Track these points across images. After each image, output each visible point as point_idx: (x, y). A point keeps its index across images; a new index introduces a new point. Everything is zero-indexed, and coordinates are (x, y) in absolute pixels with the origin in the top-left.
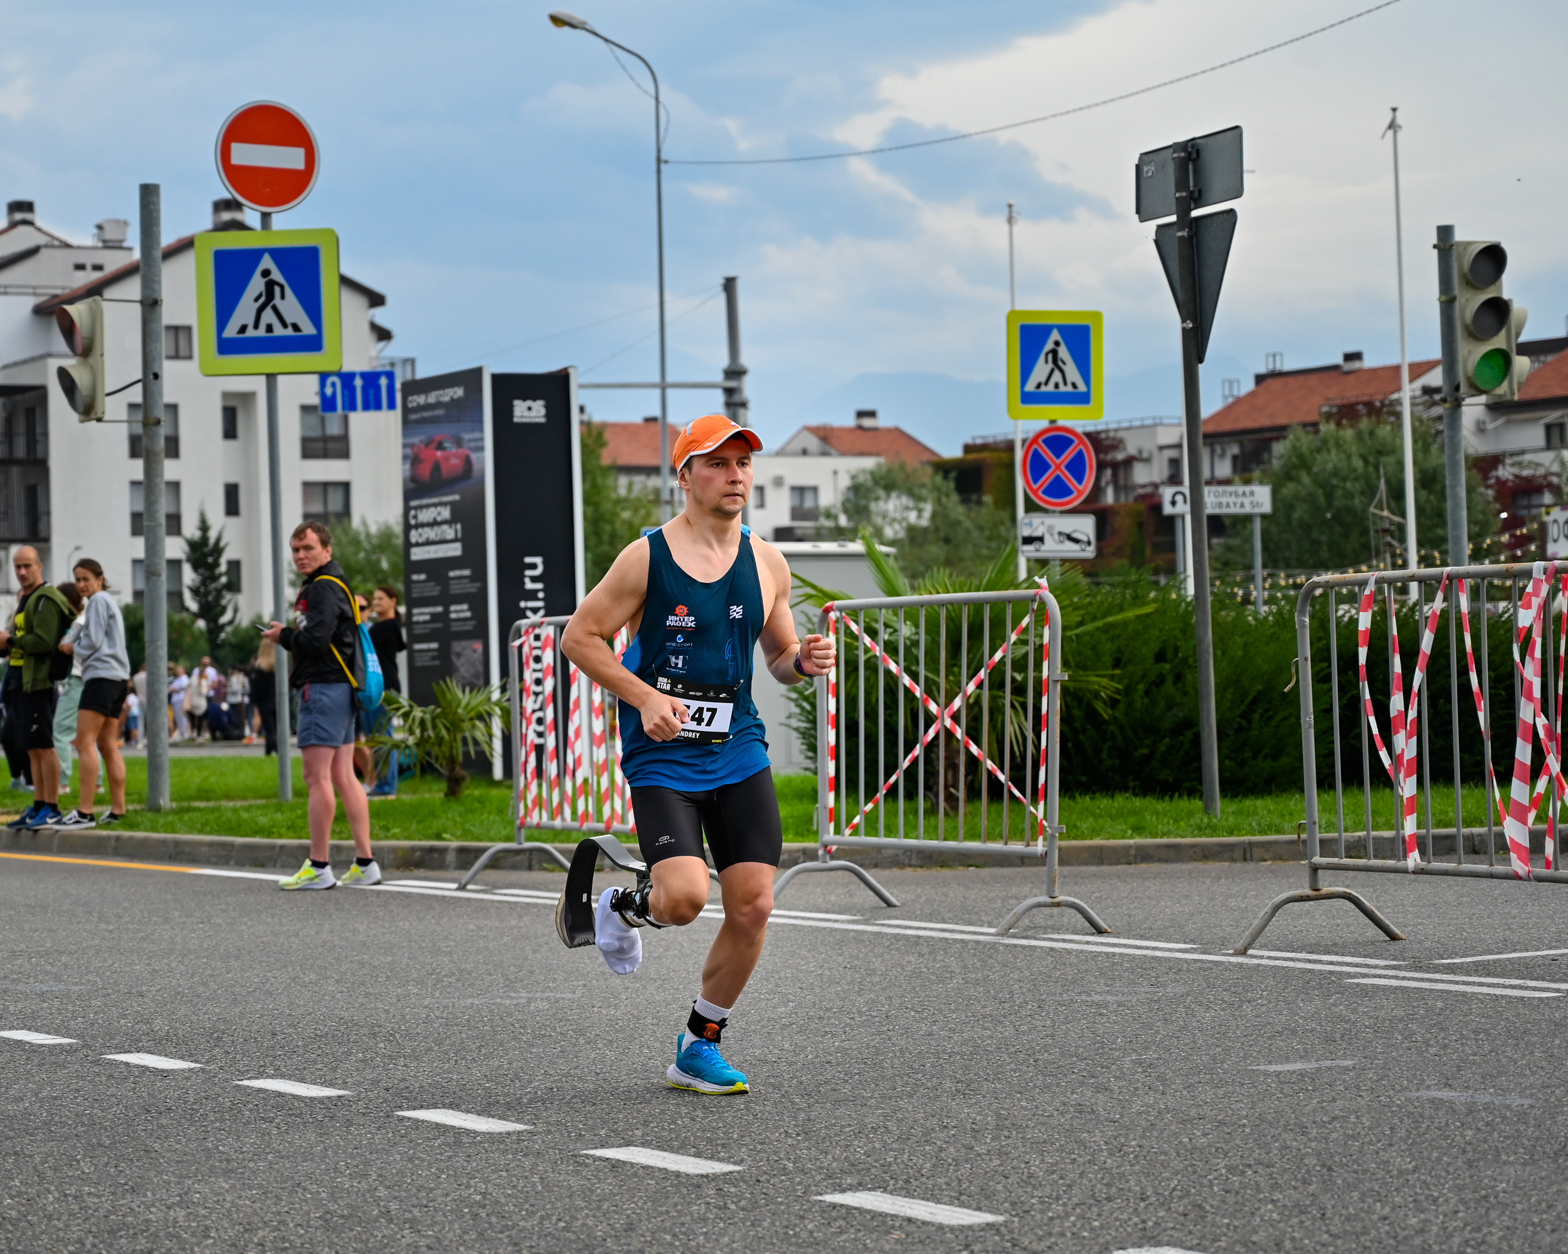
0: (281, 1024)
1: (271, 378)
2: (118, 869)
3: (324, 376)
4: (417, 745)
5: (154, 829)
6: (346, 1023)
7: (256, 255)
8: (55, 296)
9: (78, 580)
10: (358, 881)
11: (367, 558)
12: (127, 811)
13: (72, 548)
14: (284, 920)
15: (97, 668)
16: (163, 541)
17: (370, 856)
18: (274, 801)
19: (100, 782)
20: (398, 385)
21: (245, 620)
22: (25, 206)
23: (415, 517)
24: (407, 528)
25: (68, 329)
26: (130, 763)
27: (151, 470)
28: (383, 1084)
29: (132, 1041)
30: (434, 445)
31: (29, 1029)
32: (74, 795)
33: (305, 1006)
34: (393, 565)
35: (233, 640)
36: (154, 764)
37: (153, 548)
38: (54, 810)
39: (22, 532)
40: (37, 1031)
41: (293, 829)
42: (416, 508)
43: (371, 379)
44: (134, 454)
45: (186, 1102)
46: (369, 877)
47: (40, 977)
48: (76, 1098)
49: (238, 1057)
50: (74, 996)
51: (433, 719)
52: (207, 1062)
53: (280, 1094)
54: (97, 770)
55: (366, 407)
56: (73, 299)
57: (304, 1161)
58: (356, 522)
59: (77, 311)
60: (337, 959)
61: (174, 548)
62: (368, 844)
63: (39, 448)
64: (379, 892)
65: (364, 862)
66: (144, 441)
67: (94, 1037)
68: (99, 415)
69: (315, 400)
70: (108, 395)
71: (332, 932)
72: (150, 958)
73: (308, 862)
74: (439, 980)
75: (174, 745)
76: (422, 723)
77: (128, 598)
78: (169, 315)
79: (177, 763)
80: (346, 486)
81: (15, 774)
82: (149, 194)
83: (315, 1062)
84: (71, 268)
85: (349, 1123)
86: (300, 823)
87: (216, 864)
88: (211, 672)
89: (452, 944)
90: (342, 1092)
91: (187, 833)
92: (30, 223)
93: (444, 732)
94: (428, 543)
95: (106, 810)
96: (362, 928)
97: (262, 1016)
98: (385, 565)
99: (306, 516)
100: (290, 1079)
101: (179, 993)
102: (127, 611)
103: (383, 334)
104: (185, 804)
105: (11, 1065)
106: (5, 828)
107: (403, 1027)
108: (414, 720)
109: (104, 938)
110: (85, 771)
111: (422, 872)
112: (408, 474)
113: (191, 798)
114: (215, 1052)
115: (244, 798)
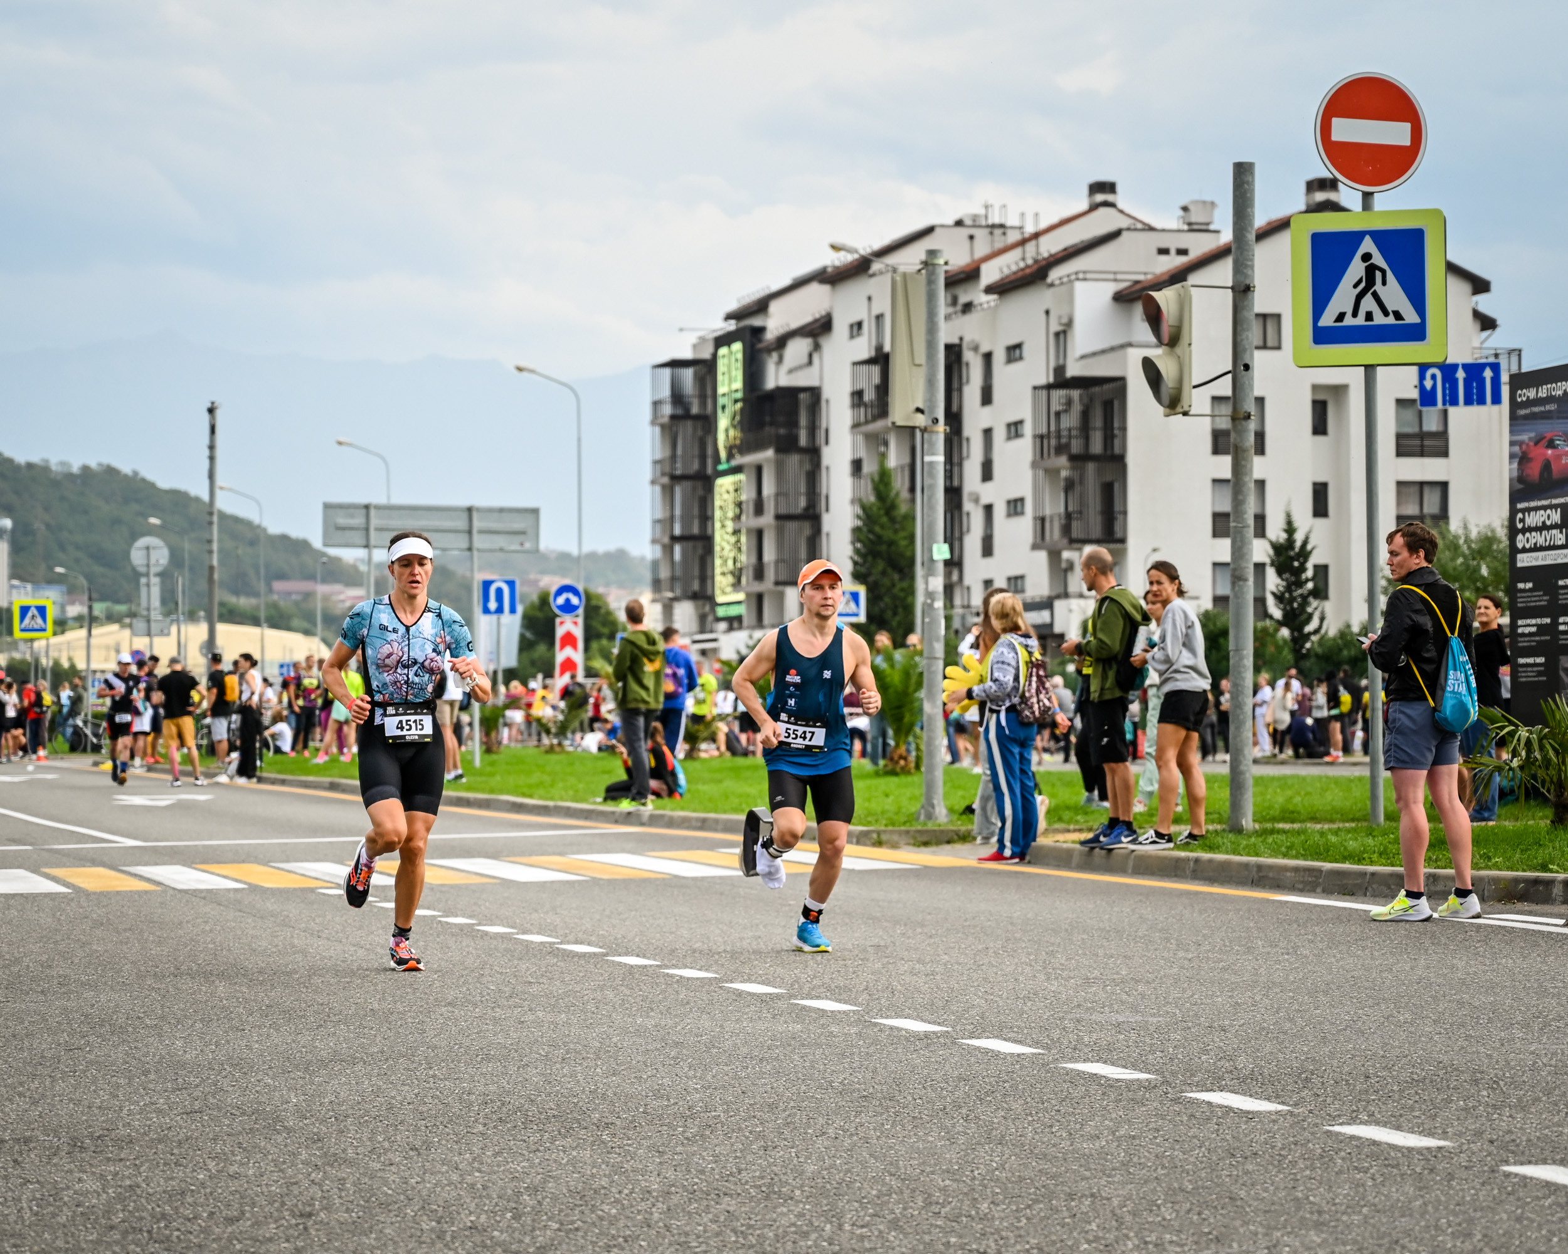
0: (1374, 1066)
1: (1370, 369)
2: (1197, 893)
3: (1423, 368)
4: (1521, 768)
5: (1235, 852)
6: (1445, 1068)
7: (1357, 237)
8: (1137, 282)
9: (1151, 583)
10: (1455, 913)
11: (1465, 564)
12: (1207, 831)
13: (1149, 550)
14: (1376, 954)
15: (1177, 680)
16: (1251, 543)
17: (1470, 888)
18: (1365, 824)
19: (1179, 801)
20: (1505, 378)
21: (1332, 629)
22: (1108, 187)
23: (1522, 520)
24: (1513, 532)
25: (1154, 317)
26: (1210, 780)
27: (1238, 468)
28: (1487, 1136)
29: (1214, 1078)
30: (1544, 443)
31: (1105, 1062)
32: (1150, 814)
33: (1400, 1047)
34: (1494, 572)
35: (1319, 650)
36: (1236, 781)
37: (1239, 551)
38: (1129, 827)
39: (1097, 531)
40: (1113, 1064)
41: (1385, 855)
42: (1523, 511)
43: (1474, 371)
44: (1217, 450)
45: (1273, 1147)
46: (1467, 910)
47: (1116, 1007)
48: (1155, 1138)
49: (1329, 1100)
50: (1152, 1029)
51: (1540, 740)
52: (1296, 1105)
53: (1375, 1143)
54: (1178, 787)
55: (1468, 402)
56: (1159, 286)
57: (1403, 1216)
58: (1455, 526)
59: (1165, 298)
60: (1434, 998)
61: (1260, 551)
62: (1469, 873)
63: (1117, 442)
64: (1479, 926)
65: (1462, 893)
66: (1233, 435)
67: (1173, 1074)
68: (1186, 408)
69: (1414, 394)
70: (1195, 387)
71: (1428, 968)
72: (1232, 990)
73: (1403, 892)
74: (1546, 1025)
75: (1256, 761)
76: (1528, 743)
77: (1207, 604)
78: (1261, 303)
79: (1259, 780)
80: (1444, 486)
81: (1089, 788)
82: (1242, 173)
83: (1412, 1109)
84: (1155, 251)
85: (1451, 1177)
86: (1393, 848)
87: (1301, 891)
88: (1296, 684)
89: (1560, 984)
90: (1442, 1143)
91: (1271, 856)
92: (1111, 205)
93: (1551, 754)
94: (1536, 549)
95: (1185, 830)
96: (1460, 964)
97: (1354, 1056)
98: (1484, 571)
99: (1400, 518)
100: (1385, 1126)
101: (1264, 1029)
102: (1206, 619)
103: (1487, 323)
104: (1269, 826)
105: (1087, 1100)
106: (1078, 846)
107: (1507, 1075)
108: (1519, 740)
109: (1182, 967)
110: (1165, 788)
111: (1526, 906)
112: (1515, 474)
113: (1274, 819)
114: (1303, 1094)
115: (1332, 821)
